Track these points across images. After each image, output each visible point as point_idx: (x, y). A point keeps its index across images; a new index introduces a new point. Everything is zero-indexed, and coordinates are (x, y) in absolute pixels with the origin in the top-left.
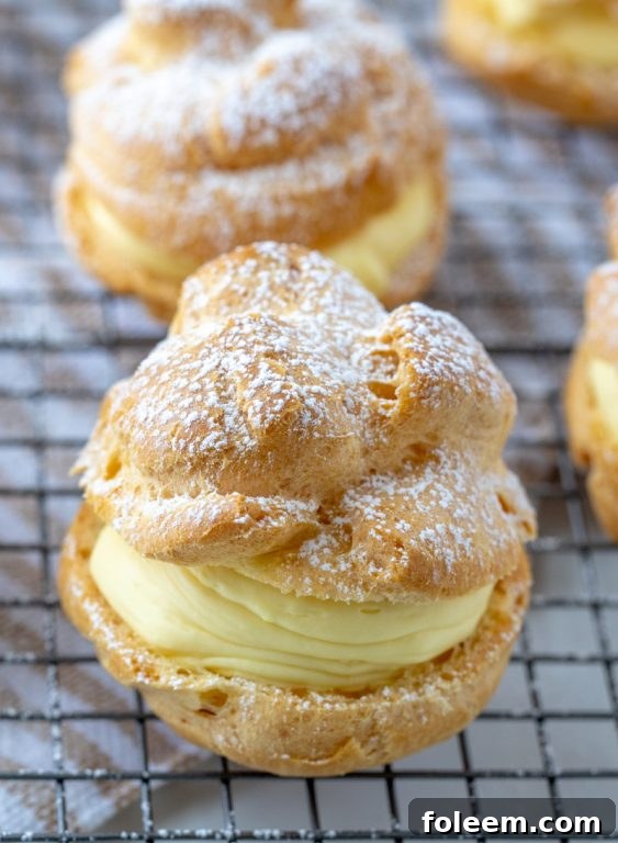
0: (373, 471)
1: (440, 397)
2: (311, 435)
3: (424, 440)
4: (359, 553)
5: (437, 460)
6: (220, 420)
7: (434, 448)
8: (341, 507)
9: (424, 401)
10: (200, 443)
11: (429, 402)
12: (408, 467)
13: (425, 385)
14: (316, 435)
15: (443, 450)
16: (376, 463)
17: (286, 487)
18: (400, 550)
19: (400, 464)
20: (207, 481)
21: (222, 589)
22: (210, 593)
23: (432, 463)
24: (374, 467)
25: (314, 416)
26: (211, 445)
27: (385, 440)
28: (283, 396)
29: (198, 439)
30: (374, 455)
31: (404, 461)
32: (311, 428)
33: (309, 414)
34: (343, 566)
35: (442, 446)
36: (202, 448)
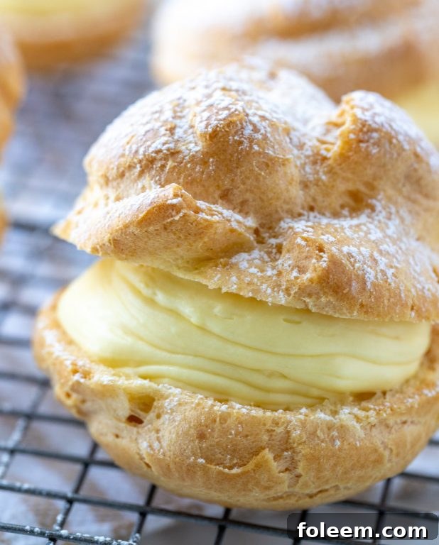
0: (312, 209)
1: (377, 144)
2: (251, 147)
3: (363, 189)
4: (285, 261)
5: (373, 209)
6: (172, 130)
7: (372, 197)
8: (276, 230)
9: (362, 145)
10: (149, 146)
11: (368, 147)
12: (346, 212)
13: (365, 129)
14: (256, 147)
15: (380, 201)
16: (314, 200)
17: (225, 197)
18: (322, 254)
19: (338, 209)
20: (152, 182)
21: (161, 297)
22: (151, 302)
23: (368, 211)
24: (312, 204)
25: (256, 130)
26: (159, 147)
27: (324, 177)
28: (229, 109)
29: (148, 143)
30: (313, 190)
31: (342, 207)
32: (251, 140)
33: (251, 127)
34: (269, 273)
35: (379, 197)
36: (151, 149)
